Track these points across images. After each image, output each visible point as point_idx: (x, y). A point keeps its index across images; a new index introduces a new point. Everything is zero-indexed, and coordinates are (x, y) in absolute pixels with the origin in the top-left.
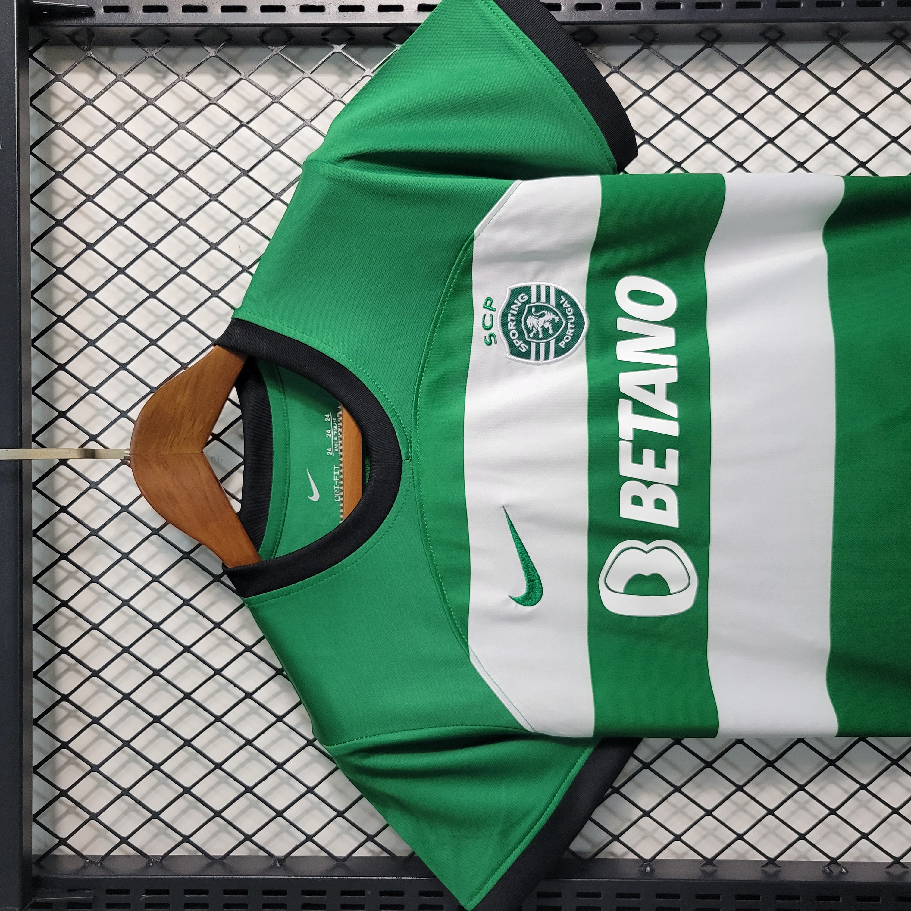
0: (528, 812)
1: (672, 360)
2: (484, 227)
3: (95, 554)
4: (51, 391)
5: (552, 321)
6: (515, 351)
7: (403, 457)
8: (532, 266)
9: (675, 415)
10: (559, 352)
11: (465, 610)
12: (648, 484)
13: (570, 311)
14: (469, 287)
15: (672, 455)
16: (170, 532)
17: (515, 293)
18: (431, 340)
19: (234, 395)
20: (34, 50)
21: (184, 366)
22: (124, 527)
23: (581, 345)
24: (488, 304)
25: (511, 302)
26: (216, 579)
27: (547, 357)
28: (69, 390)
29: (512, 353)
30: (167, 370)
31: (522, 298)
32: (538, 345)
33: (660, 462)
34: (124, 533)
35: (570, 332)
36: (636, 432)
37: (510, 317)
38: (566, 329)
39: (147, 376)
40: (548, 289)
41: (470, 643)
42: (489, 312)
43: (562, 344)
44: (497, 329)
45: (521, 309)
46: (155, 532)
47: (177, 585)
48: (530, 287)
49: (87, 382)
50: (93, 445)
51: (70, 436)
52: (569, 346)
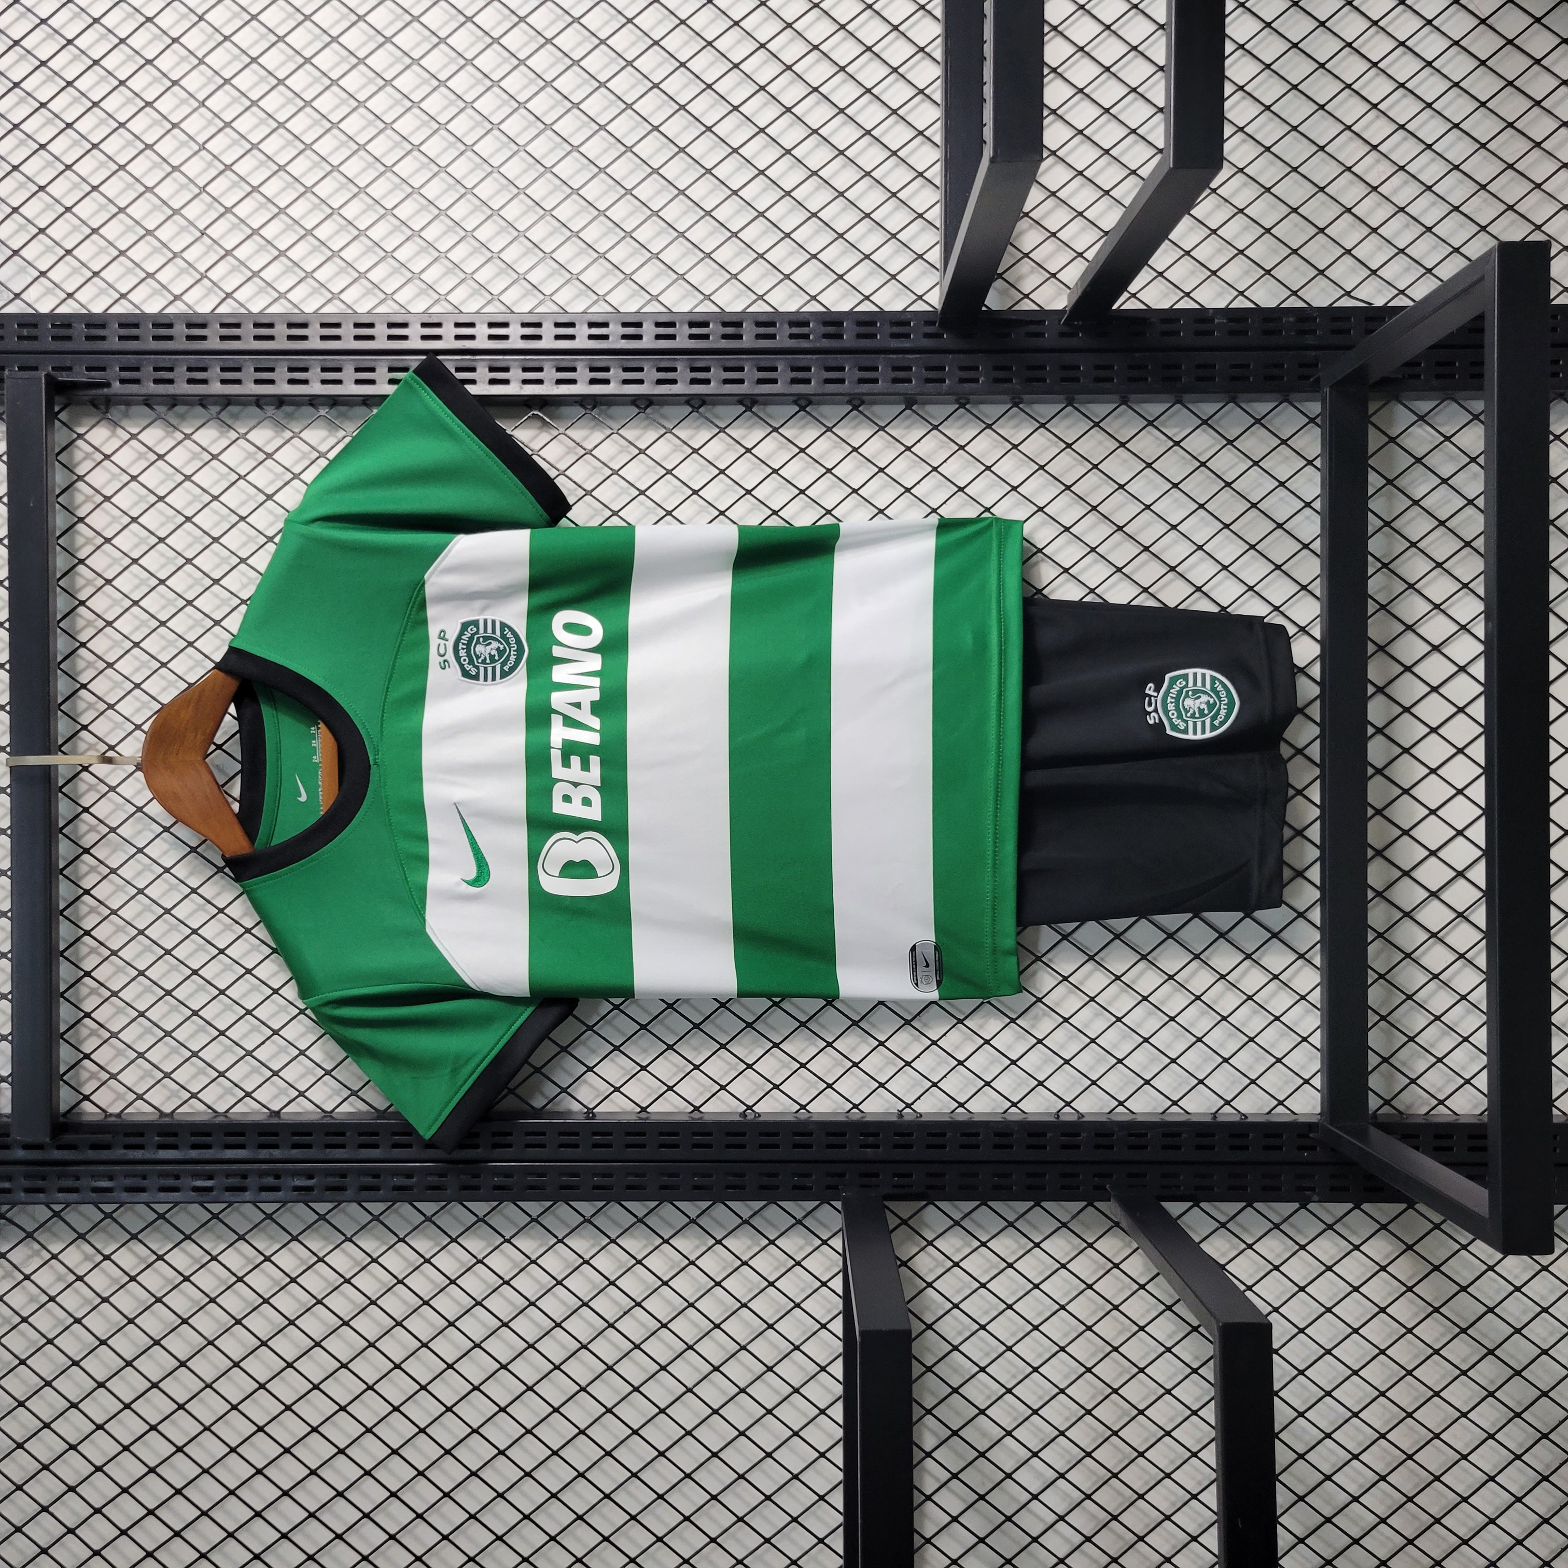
0: (474, 1055)
1: (596, 682)
2: (433, 573)
3: (114, 851)
4: (74, 708)
5: (498, 649)
6: (466, 674)
7: (372, 763)
8: (479, 604)
9: (598, 728)
10: (504, 675)
11: (423, 890)
12: (576, 785)
13: (513, 641)
14: (424, 622)
15: (595, 760)
16: (180, 830)
17: (465, 626)
18: (394, 665)
19: (232, 709)
20: (60, 411)
21: (190, 685)
22: (140, 827)
23: (523, 667)
24: (442, 636)
25: (461, 633)
26: (220, 870)
27: (494, 679)
28: (90, 706)
29: (463, 675)
30: (177, 688)
31: (471, 630)
32: (486, 669)
33: (585, 766)
34: (140, 832)
35: (513, 658)
36: (565, 741)
37: (461, 646)
38: (509, 655)
39: (159, 694)
40: (494, 622)
41: (428, 917)
42: (442, 642)
43: (506, 668)
44: (450, 656)
45: (471, 639)
46: (166, 829)
47: (187, 878)
48: (478, 621)
49: (106, 699)
50: (111, 754)
51: (91, 747)
52: (512, 669)
